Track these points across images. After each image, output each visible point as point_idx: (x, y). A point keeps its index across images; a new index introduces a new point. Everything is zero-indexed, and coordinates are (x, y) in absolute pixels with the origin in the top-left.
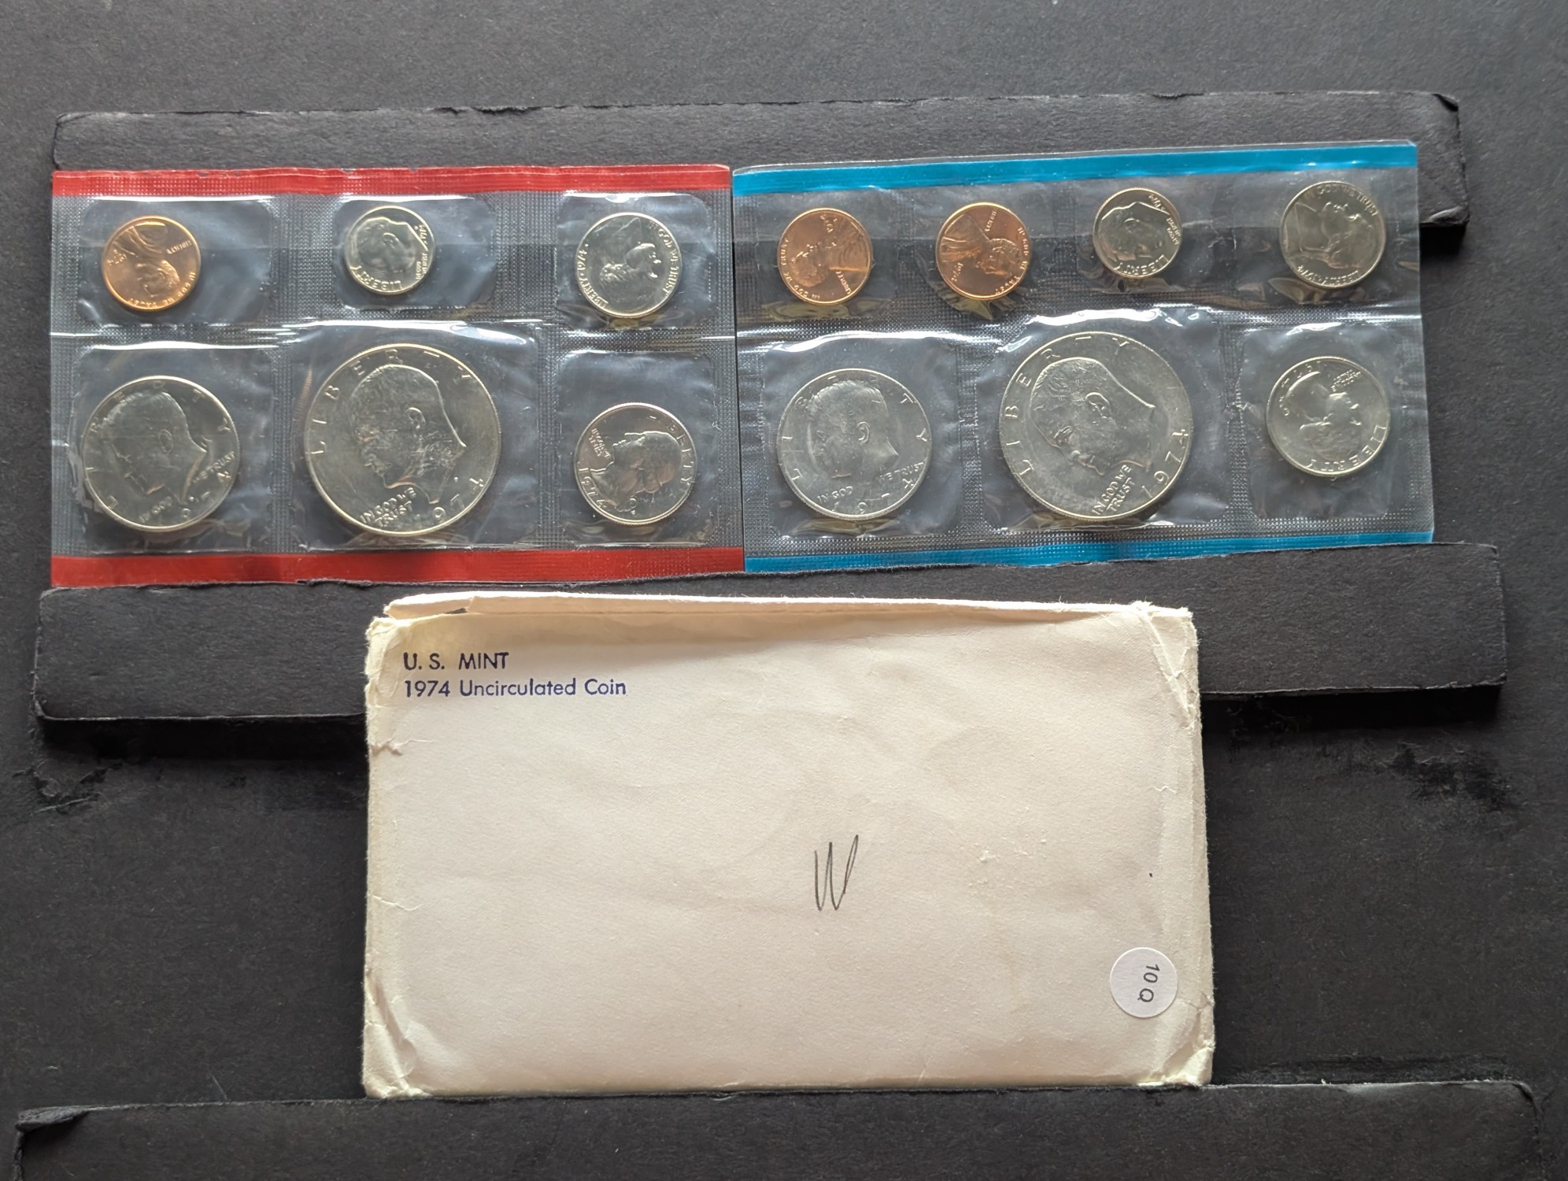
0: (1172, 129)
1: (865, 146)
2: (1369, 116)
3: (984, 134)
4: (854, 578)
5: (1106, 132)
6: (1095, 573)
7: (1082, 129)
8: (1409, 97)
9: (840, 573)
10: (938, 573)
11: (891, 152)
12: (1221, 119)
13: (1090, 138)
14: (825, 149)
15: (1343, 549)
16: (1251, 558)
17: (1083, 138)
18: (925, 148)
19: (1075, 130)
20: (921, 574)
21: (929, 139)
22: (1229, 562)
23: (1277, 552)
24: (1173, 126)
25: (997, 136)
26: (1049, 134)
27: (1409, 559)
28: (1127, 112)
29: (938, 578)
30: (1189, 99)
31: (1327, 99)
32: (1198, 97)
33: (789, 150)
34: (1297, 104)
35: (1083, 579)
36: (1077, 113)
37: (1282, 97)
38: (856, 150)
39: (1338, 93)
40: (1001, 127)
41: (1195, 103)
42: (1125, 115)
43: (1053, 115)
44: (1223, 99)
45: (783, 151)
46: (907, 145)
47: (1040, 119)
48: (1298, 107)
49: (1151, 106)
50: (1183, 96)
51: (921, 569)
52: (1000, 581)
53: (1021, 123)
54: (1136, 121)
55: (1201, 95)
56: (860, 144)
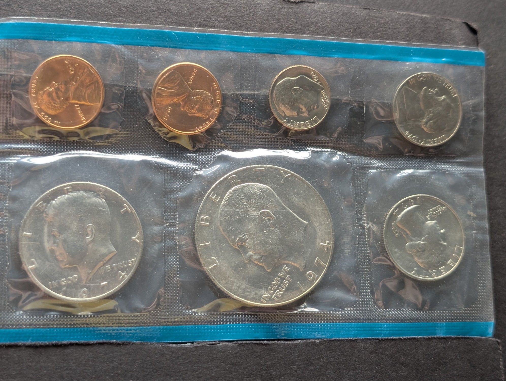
0: (293, 24)
1: (69, 9)
2: (423, 31)
3: (160, 11)
4: (32, 351)
5: (248, 20)
6: (224, 352)
7: (231, 16)
8: (448, 22)
9: (20, 346)
10: (102, 349)
11: (89, 15)
12: (327, 22)
13: (236, 24)
14: (38, 8)
15: (401, 339)
16: (336, 344)
17: (231, 23)
18: (115, 16)
19: (226, 16)
20: (87, 349)
21: (118, 9)
22: (322, 346)
23: (355, 340)
24: (293, 22)
25: (169, 14)
26: (208, 17)
27: (444, 348)
28: (263, 8)
29: (101, 353)
30: (305, 5)
31: (396, 17)
32: (311, 4)
33: (9, 5)
34: (377, 17)
35: (214, 356)
36: (228, 5)
37: (368, 11)
38: (62, 11)
39: (404, 13)
40: (173, 7)
41: (310, 8)
42: (262, 10)
43: (211, 4)
44: (328, 8)
45: (4, 5)
46: (102, 12)
47: (202, 5)
48: (378, 19)
49: (280, 6)
50: (301, 2)
51: (88, 345)
52: (150, 357)
53: (187, 7)
54: (268, 16)
55: (314, 3)
56: (65, 7)
